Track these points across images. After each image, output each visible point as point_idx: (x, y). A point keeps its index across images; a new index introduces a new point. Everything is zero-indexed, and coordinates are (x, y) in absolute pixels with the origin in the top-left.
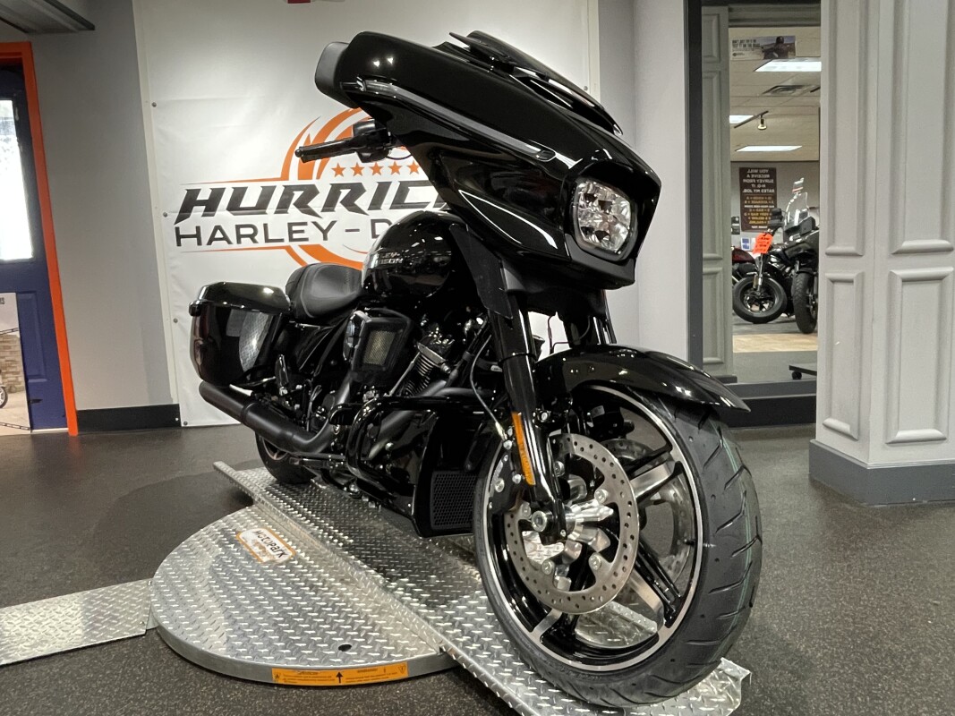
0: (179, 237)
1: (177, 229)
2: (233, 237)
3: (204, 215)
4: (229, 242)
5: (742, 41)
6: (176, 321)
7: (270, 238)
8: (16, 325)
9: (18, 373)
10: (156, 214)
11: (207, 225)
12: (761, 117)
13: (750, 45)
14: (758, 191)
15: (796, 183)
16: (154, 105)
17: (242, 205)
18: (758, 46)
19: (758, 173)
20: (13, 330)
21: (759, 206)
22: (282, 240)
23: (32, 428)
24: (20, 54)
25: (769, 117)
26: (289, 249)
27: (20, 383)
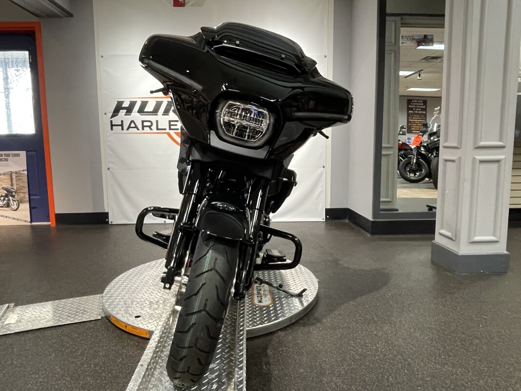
0: (112, 125)
1: (111, 121)
2: (140, 126)
3: (125, 115)
4: (138, 129)
5: (406, 37)
6: (109, 169)
7: (159, 128)
8: (26, 168)
9: (25, 193)
10: (101, 113)
11: (127, 120)
12: (419, 73)
13: (410, 39)
14: (417, 112)
15: (436, 109)
16: (102, 57)
17: (145, 110)
18: (414, 39)
19: (417, 102)
20: (23, 171)
21: (416, 120)
22: (165, 129)
23: (31, 221)
24: (34, 28)
25: (424, 73)
26: (169, 134)
27: (26, 198)
